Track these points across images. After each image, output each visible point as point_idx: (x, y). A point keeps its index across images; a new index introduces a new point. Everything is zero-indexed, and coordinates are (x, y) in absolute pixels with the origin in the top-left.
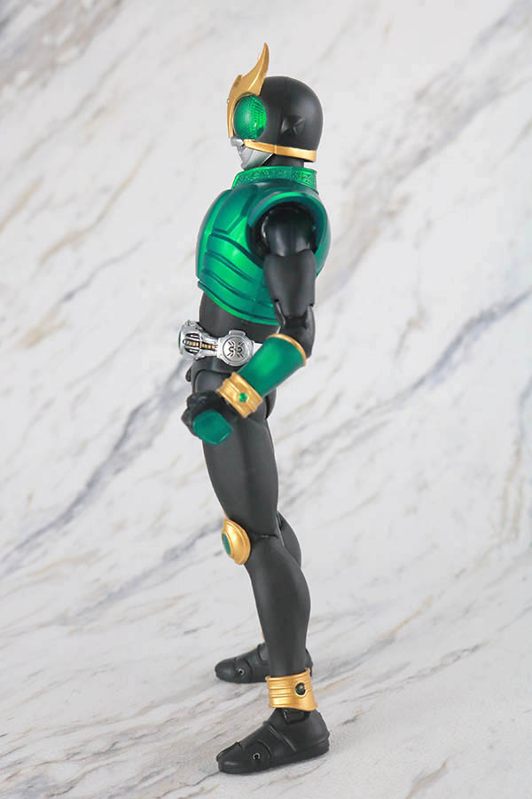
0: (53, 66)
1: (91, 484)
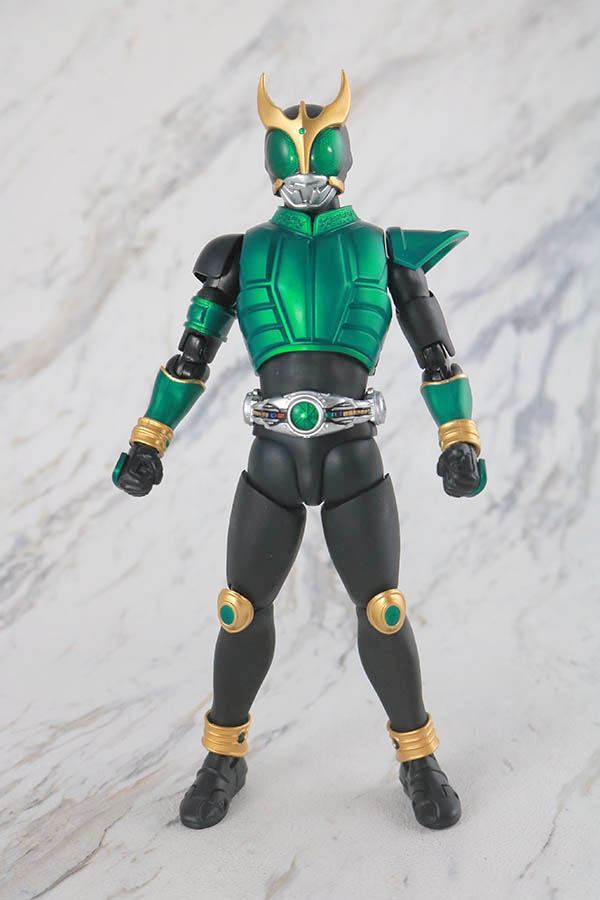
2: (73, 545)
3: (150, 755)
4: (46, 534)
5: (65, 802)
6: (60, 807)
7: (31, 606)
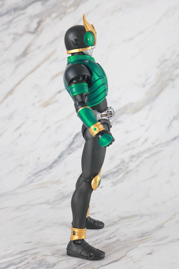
0: (65, 13)
1: (60, 157)
2: (138, 166)
3: (147, 233)
4: (131, 161)
6: (116, 241)
7: (122, 181)
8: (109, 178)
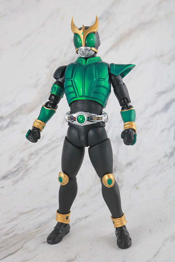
2: (37, 162)
3: (44, 223)
4: (30, 159)
5: (16, 234)
6: (14, 236)
7: (22, 179)
8: (9, 178)
